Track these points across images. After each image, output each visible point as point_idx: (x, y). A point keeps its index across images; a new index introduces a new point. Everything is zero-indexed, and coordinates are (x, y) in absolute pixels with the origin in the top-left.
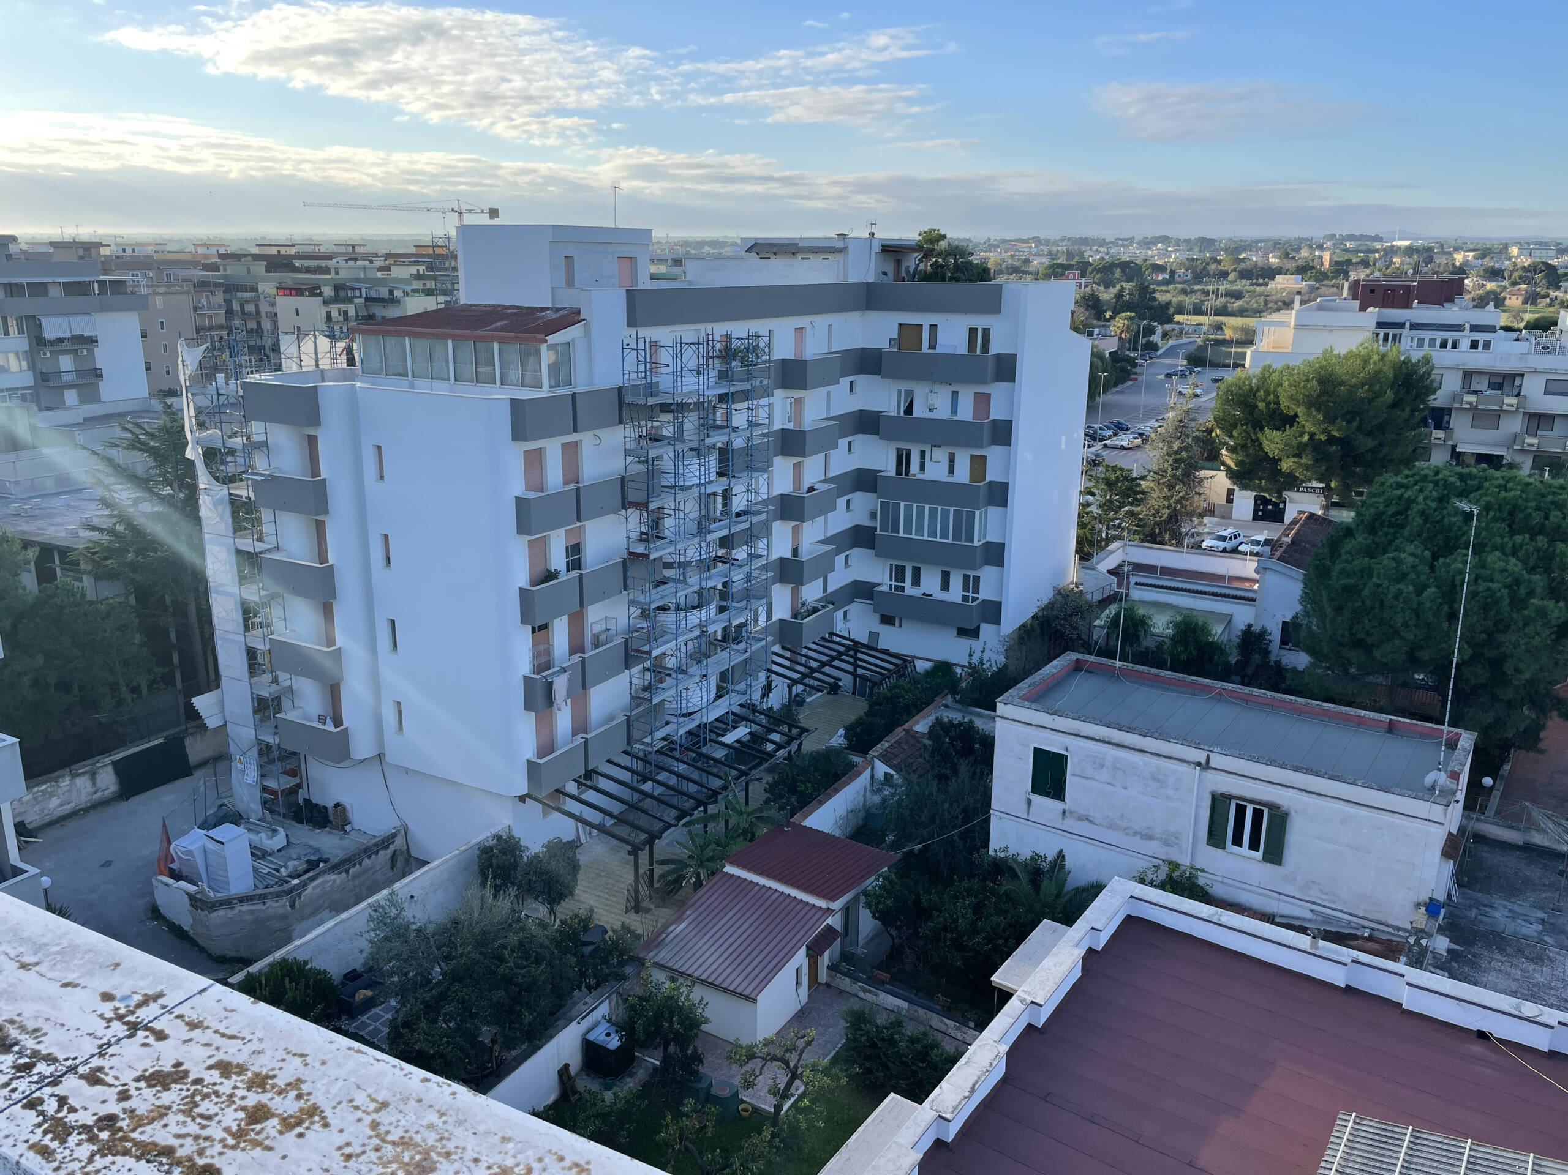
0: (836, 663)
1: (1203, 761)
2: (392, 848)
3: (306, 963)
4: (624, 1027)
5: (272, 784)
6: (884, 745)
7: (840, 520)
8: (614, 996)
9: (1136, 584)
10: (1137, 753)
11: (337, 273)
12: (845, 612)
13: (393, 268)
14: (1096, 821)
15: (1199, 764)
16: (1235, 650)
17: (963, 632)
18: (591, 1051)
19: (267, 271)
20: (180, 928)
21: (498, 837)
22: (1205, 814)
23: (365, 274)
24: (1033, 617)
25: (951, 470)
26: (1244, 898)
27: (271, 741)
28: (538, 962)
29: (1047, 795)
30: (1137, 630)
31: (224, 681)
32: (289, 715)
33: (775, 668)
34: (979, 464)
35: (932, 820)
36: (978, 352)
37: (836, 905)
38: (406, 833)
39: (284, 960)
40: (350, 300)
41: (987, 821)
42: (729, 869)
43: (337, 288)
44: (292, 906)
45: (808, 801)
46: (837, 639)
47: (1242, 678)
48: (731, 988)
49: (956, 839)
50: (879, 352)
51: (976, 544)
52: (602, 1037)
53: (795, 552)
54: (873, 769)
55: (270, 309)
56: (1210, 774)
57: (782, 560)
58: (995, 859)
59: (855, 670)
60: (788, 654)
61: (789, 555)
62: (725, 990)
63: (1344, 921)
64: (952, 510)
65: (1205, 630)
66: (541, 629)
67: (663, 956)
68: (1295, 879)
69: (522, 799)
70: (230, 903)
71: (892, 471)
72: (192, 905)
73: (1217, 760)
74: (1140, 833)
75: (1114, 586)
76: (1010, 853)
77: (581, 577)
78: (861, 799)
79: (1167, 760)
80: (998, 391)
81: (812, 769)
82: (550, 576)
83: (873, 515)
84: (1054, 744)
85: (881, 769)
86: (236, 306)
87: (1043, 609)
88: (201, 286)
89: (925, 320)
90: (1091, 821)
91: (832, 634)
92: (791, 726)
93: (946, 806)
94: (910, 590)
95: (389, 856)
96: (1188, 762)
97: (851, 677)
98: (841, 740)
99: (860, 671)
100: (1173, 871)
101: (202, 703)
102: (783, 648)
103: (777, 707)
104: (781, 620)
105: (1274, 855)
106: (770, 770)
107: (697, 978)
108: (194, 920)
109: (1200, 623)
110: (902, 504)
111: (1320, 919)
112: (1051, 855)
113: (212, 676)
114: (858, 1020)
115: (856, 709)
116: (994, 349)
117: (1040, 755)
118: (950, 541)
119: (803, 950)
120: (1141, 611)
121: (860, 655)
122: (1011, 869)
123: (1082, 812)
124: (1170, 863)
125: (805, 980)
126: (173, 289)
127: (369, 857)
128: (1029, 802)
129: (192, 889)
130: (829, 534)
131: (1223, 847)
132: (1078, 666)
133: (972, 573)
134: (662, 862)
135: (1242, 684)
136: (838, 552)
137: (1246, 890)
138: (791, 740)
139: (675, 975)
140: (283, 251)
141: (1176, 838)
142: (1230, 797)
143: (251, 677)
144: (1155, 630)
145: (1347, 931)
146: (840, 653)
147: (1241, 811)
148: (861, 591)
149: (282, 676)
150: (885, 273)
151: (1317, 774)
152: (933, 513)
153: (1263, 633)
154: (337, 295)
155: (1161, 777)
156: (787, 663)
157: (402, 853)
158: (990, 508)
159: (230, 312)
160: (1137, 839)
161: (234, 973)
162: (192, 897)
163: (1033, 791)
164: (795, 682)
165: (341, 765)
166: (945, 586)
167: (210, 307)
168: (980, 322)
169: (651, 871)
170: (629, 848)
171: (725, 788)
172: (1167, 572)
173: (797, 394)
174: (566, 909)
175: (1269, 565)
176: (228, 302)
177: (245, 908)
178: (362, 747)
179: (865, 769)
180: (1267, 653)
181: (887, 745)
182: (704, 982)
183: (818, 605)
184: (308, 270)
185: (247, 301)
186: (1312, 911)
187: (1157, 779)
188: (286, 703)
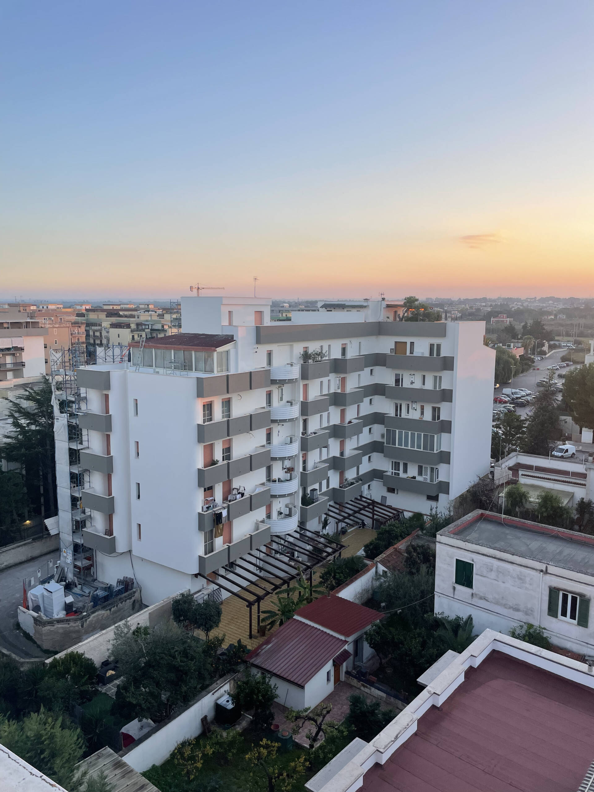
0: (362, 512)
1: (544, 569)
2: (133, 599)
3: (83, 654)
4: (235, 697)
5: (79, 564)
7: (365, 438)
8: (232, 682)
9: (522, 475)
10: (510, 564)
11: (138, 318)
12: (369, 486)
13: (165, 315)
14: (489, 600)
15: (542, 571)
16: (575, 512)
17: (430, 498)
18: (218, 708)
19: (106, 317)
20: (28, 634)
21: (183, 595)
22: (546, 598)
23: (151, 317)
24: (467, 491)
25: (422, 413)
26: (568, 645)
27: (80, 542)
28: (192, 660)
29: (463, 585)
30: (522, 500)
31: (60, 512)
32: (88, 529)
33: (331, 513)
34: (436, 411)
35: (405, 596)
36: (435, 356)
37: (351, 639)
38: (140, 591)
39: (72, 652)
40: (143, 330)
41: (433, 597)
42: (296, 617)
43: (138, 325)
44: (82, 626)
45: (341, 584)
46: (365, 500)
47: (580, 527)
48: (292, 680)
49: (417, 607)
50: (385, 355)
51: (435, 452)
52: (225, 702)
53: (342, 454)
54: (377, 568)
55: (106, 334)
56: (548, 577)
57: (334, 457)
58: (436, 618)
59: (373, 516)
60: (338, 506)
61: (338, 455)
62: (289, 681)
64: (422, 434)
65: (557, 500)
66: (209, 490)
67: (257, 661)
69: (196, 576)
70: (53, 623)
71: (393, 414)
72: (35, 623)
73: (551, 569)
74: (513, 607)
75: (511, 476)
76: (444, 616)
77: (228, 464)
78: (370, 583)
79: (525, 568)
80: (445, 375)
81: (344, 567)
82: (214, 463)
83: (383, 436)
84: (466, 557)
85: (381, 568)
86: (91, 333)
87: (473, 487)
88: (75, 324)
89: (408, 340)
90: (487, 600)
91: (361, 496)
92: (337, 544)
93: (412, 588)
94: (402, 475)
95: (131, 603)
96: (536, 570)
97: (371, 520)
98: (363, 553)
99: (375, 517)
100: (530, 628)
101: (49, 522)
102: (335, 503)
103: (331, 533)
104: (334, 488)
105: (583, 622)
106: (323, 566)
107: (274, 674)
108: (35, 631)
109: (554, 497)
110: (397, 431)
112: (465, 617)
113: (53, 507)
114: (356, 701)
115: (370, 536)
116: (443, 354)
117: (459, 563)
118: (422, 450)
119: (331, 663)
120: (523, 489)
121: (376, 508)
122: (443, 624)
123: (482, 595)
124: (528, 624)
125: (332, 678)
126: (62, 326)
127: (122, 603)
128: (454, 588)
129: (35, 614)
130: (360, 445)
131: (557, 617)
132: (482, 518)
133: (435, 467)
134: (264, 612)
135: (580, 531)
136: (364, 455)
137: (570, 641)
138: (335, 551)
139: (264, 671)
140: (115, 307)
141: (532, 611)
142: (559, 590)
143: (72, 510)
144: (531, 499)
146: (365, 507)
147: (565, 597)
148: (376, 474)
149: (87, 510)
150: (388, 317)
152: (413, 435)
153: (590, 503)
154: (137, 328)
156: (337, 511)
157: (138, 601)
158: (442, 434)
159: (88, 336)
160: (511, 611)
161: (49, 658)
162: (35, 619)
163: (456, 583)
164: (340, 521)
165: (111, 555)
166: (420, 473)
167: (78, 333)
168: (435, 341)
169: (259, 617)
170: (247, 603)
171: (298, 574)
172: (539, 469)
173: (343, 376)
174: (213, 633)
175: (592, 467)
176: (87, 331)
177: (60, 626)
178: (121, 547)
179: (372, 568)
180: (592, 514)
181: (384, 556)
182: (278, 676)
183: (354, 481)
184: (126, 316)
185: (97, 331)
187: (521, 578)
188: (88, 524)
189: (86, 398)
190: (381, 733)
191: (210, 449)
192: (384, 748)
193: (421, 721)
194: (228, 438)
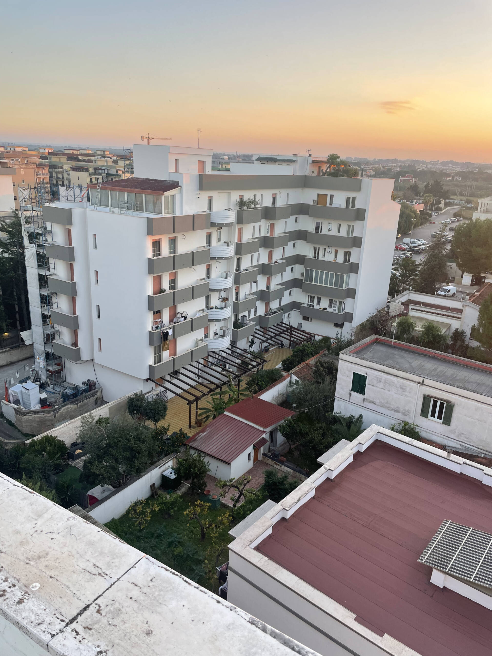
0: (282, 335)
1: (421, 382)
2: (96, 397)
3: (56, 437)
4: (177, 471)
5: (50, 368)
6: (296, 369)
7: (288, 276)
8: (175, 459)
9: (412, 309)
10: (395, 377)
11: (95, 162)
12: (289, 314)
13: (119, 161)
14: (377, 404)
15: (419, 383)
16: (450, 339)
17: (336, 325)
18: (164, 478)
19: (67, 161)
20: (11, 422)
21: (136, 394)
22: (420, 403)
23: (107, 163)
24: (367, 321)
25: (336, 256)
26: (434, 438)
27: (50, 351)
28: (144, 442)
29: (357, 392)
30: (409, 328)
31: (33, 327)
32: (57, 341)
33: (257, 335)
34: (347, 255)
35: (311, 400)
36: (350, 207)
37: (268, 430)
38: (102, 391)
39: (47, 435)
40: (100, 174)
41: (334, 400)
42: (226, 413)
43: (95, 169)
44: (55, 416)
45: (262, 389)
46: (285, 325)
47: (453, 351)
48: (221, 459)
49: (321, 408)
50: (308, 205)
51: (344, 288)
52: (169, 474)
53: (268, 288)
54: (291, 378)
55: (67, 176)
56: (423, 387)
57: (262, 291)
58: (334, 416)
59: (291, 338)
60: (262, 330)
61: (265, 288)
62: (219, 459)
63: (473, 450)
64: (335, 274)
65: (437, 330)
66: (158, 313)
67: (195, 445)
68: (455, 432)
69: (147, 380)
70: (31, 413)
71: (312, 256)
72: (16, 413)
73: (427, 382)
74: (394, 410)
75: (403, 310)
76: (341, 414)
77: (174, 292)
78: (285, 389)
79: (407, 380)
80: (357, 224)
81: (265, 376)
82: (162, 291)
83: (302, 274)
84: (361, 371)
85: (294, 378)
86: (54, 175)
87: (372, 318)
88: (40, 165)
89: (329, 193)
90: (374, 404)
91: (282, 323)
92: (261, 359)
93: (318, 394)
94: (316, 307)
95: (94, 400)
96: (415, 382)
97: (289, 341)
98: (281, 366)
99: (292, 339)
100: (406, 425)
101: (24, 335)
102: (261, 327)
103: (256, 351)
104: (260, 316)
105: (447, 421)
106: (249, 375)
107: (207, 454)
108: (16, 419)
109: (435, 327)
110: (314, 271)
111: (464, 448)
112: (357, 416)
113: (26, 323)
114: (270, 475)
115: (287, 354)
116: (357, 207)
117: (356, 376)
118: (333, 287)
119: (251, 447)
120: (412, 321)
121: (293, 332)
122: (340, 421)
123: (371, 400)
124: (405, 422)
125: (252, 458)
126: (28, 167)
127: (86, 399)
128: (350, 394)
129: (16, 407)
130: (283, 281)
131: (427, 417)
132: (376, 342)
133: (343, 301)
134: (201, 409)
135: (452, 353)
136: (286, 289)
137: (435, 435)
138: (258, 364)
139: (200, 452)
140: (75, 152)
141: (408, 412)
142: (431, 397)
143: (43, 326)
144: (417, 329)
145: (474, 454)
146: (284, 331)
147: (435, 403)
148: (295, 305)
149: (56, 326)
150: (313, 172)
151: (467, 390)
152: (327, 275)
153: (462, 333)
154: (95, 172)
155: (404, 387)
156: (262, 334)
157: (100, 399)
158: (351, 273)
159: (51, 177)
160: (393, 412)
161: (28, 439)
162: (16, 410)
163: (352, 390)
164: (264, 341)
165: (77, 362)
166: (330, 306)
167: (43, 174)
168: (351, 195)
169: (197, 412)
170: (188, 402)
171: (229, 381)
172: (426, 305)
173: (272, 222)
174: (160, 424)
175: (468, 304)
176: (51, 173)
177: (36, 415)
178: (85, 356)
179: (288, 378)
180: (463, 341)
181: (298, 369)
182: (210, 456)
183: (277, 310)
184: (85, 161)
185: (59, 173)
186: (461, 445)
187: (403, 388)
188: (57, 337)
189: (51, 232)
190: (288, 497)
191: (158, 280)
192: (289, 507)
193: (318, 489)
194: (174, 271)
